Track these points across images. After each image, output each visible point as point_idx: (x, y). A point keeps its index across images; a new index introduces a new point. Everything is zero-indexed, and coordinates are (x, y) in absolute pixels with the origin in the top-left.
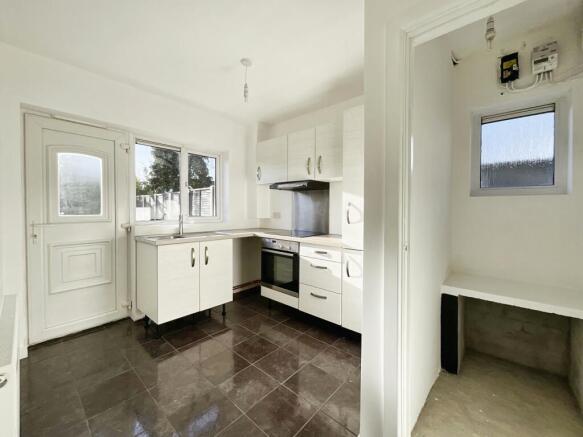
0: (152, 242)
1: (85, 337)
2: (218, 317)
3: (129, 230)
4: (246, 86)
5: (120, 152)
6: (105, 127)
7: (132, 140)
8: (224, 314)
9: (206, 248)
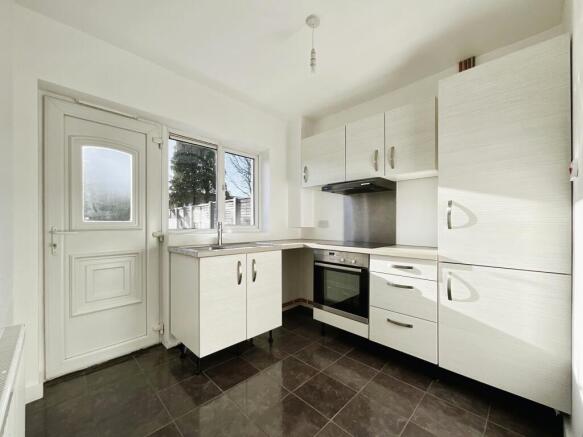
0: (193, 253)
1: (109, 370)
2: (265, 346)
3: (161, 239)
4: (313, 52)
5: (153, 147)
6: (136, 117)
7: (166, 135)
8: (271, 341)
9: (254, 261)
